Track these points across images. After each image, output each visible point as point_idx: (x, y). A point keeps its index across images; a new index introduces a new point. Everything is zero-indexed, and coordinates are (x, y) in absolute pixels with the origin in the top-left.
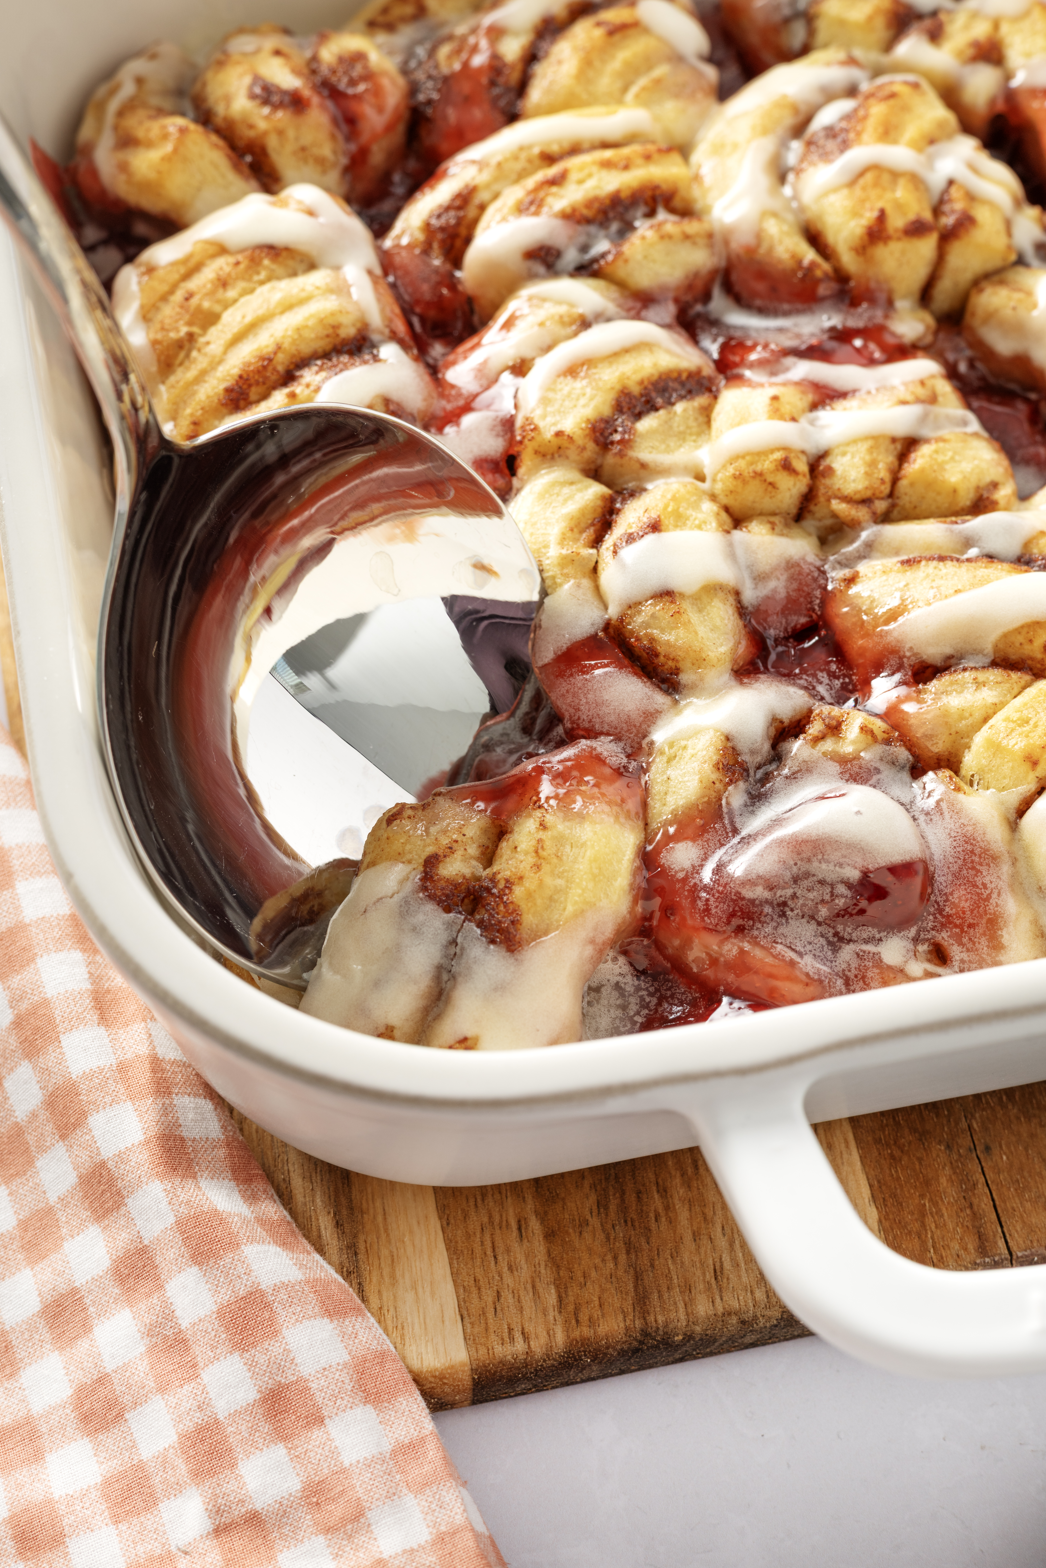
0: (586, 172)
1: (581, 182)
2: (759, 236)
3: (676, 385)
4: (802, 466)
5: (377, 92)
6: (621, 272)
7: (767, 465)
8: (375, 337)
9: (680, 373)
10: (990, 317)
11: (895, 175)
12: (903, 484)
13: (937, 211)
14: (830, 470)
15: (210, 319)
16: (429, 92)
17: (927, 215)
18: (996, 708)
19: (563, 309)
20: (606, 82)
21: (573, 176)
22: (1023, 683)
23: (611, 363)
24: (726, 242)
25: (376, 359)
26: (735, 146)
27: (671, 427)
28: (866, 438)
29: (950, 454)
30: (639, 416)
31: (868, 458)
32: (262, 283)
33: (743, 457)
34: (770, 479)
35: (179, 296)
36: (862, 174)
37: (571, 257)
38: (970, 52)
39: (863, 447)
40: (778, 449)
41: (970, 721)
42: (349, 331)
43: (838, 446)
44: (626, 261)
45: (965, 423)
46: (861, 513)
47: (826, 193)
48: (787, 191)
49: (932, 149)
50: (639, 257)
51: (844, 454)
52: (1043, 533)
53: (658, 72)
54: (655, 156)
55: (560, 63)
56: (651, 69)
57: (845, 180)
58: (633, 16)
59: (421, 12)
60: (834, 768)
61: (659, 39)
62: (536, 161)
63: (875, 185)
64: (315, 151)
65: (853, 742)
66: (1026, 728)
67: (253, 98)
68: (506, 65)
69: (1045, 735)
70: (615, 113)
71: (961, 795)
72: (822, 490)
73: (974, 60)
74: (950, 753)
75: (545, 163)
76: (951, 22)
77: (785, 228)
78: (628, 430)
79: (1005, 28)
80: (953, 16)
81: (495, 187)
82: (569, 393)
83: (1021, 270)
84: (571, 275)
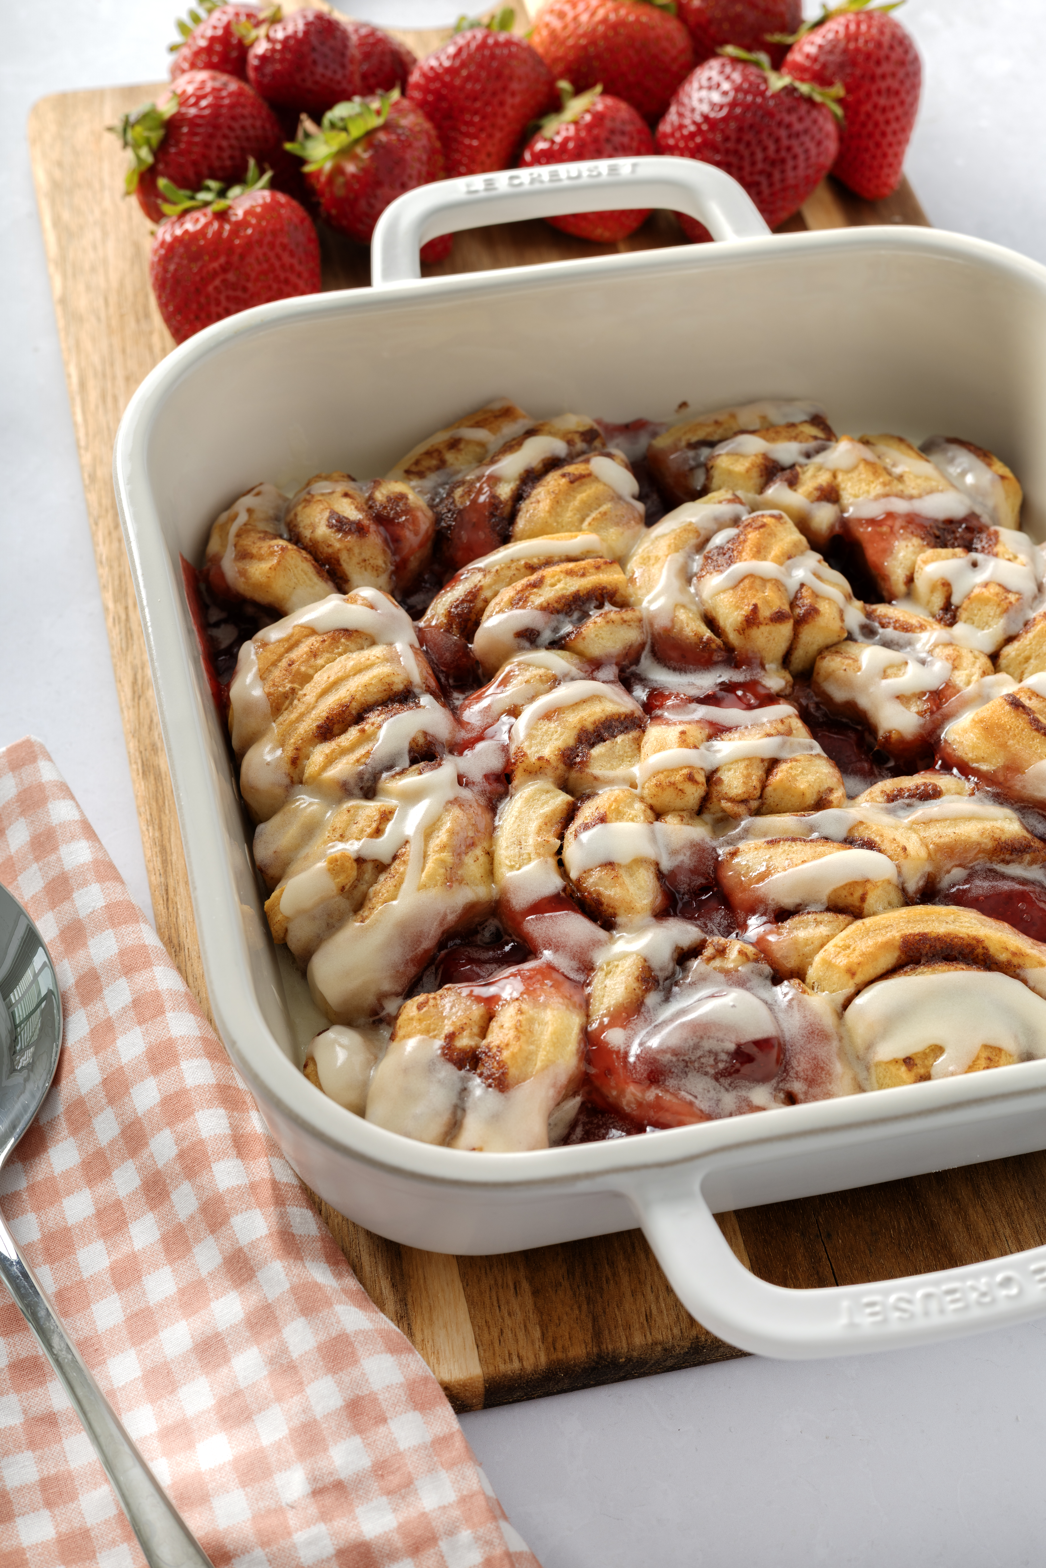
0: (556, 578)
1: (553, 585)
2: (673, 621)
3: (617, 724)
4: (701, 778)
5: (414, 521)
6: (580, 645)
7: (678, 777)
8: (417, 690)
9: (619, 715)
10: (829, 675)
11: (764, 581)
12: (769, 789)
13: (793, 605)
14: (720, 781)
15: (306, 679)
16: (448, 520)
17: (786, 608)
18: (829, 938)
19: (541, 671)
20: (569, 515)
21: (548, 581)
22: (847, 921)
23: (573, 710)
24: (651, 625)
25: (418, 706)
26: (657, 559)
27: (614, 752)
28: (744, 759)
29: (800, 769)
30: (592, 745)
31: (745, 772)
32: (341, 654)
33: (662, 773)
34: (680, 787)
35: (284, 663)
36: (742, 580)
37: (547, 636)
38: (817, 494)
39: (742, 765)
40: (685, 767)
41: (811, 947)
42: (399, 687)
43: (725, 765)
44: (584, 638)
45: (811, 748)
46: (741, 809)
47: (718, 593)
48: (692, 590)
49: (789, 562)
50: (593, 636)
51: (729, 770)
52: (861, 823)
53: (604, 508)
54: (603, 567)
55: (538, 502)
56: (600, 506)
57: (731, 584)
58: (587, 469)
59: (442, 464)
60: (721, 977)
61: (605, 484)
62: (523, 570)
63: (751, 588)
64: (372, 561)
65: (734, 961)
66: (848, 951)
67: (330, 526)
68: (501, 502)
69: (860, 956)
70: (576, 537)
71: (806, 996)
72: (715, 794)
73: (819, 499)
74: (799, 968)
75: (528, 572)
76: (804, 473)
77: (691, 615)
78: (586, 755)
79: (840, 477)
80: (805, 468)
81: (495, 588)
82: (547, 731)
83: (851, 644)
84: (546, 648)
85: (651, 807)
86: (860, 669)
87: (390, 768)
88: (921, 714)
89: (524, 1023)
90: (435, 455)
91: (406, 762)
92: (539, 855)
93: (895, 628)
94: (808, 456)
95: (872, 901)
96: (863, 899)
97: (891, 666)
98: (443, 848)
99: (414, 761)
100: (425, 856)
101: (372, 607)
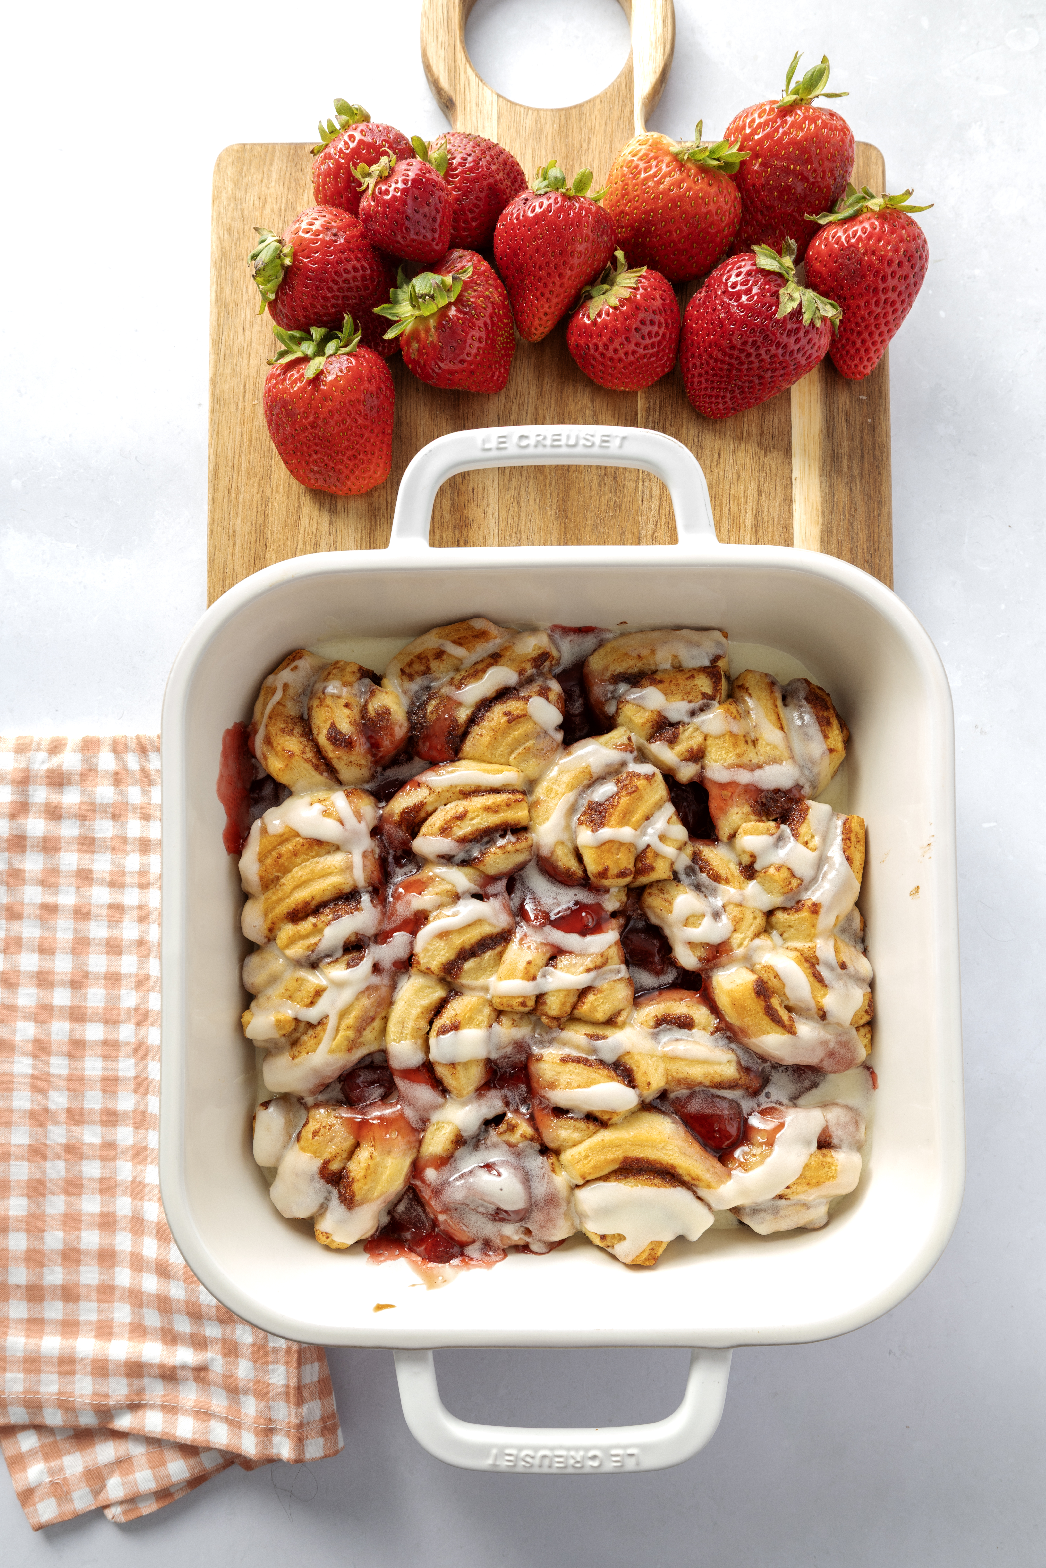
0: (476, 814)
1: (472, 819)
2: (553, 852)
3: (489, 942)
4: (531, 1002)
5: (391, 734)
6: (482, 865)
7: (515, 1002)
8: (361, 891)
9: (492, 935)
10: (651, 907)
11: (621, 844)
12: (576, 1011)
13: (637, 862)
14: (545, 1003)
15: (286, 871)
16: (419, 731)
17: (631, 866)
18: (579, 1142)
19: (451, 886)
20: (502, 749)
21: (470, 815)
22: (594, 1131)
23: (459, 933)
24: (538, 849)
25: (359, 906)
26: (557, 793)
27: (481, 965)
28: (565, 990)
29: (602, 1000)
30: (466, 960)
31: (563, 1000)
32: (311, 859)
34: (515, 1008)
35: (274, 854)
36: (605, 844)
37: (461, 856)
38: (687, 755)
39: (562, 995)
40: (521, 997)
41: (567, 1144)
42: (348, 889)
43: (551, 992)
45: (619, 971)
46: (554, 1023)
47: (590, 845)
49: (647, 823)
50: (491, 862)
51: (553, 996)
52: (629, 1053)
53: (530, 743)
54: (513, 804)
55: (481, 736)
56: (527, 741)
57: (595, 844)
58: (525, 709)
59: (428, 671)
60: (506, 1147)
61: (535, 723)
62: (457, 794)
63: (608, 852)
64: (357, 762)
65: (517, 1138)
66: (586, 1162)
67: (328, 739)
68: (458, 725)
69: (592, 1168)
70: (502, 772)
71: (554, 1175)
72: (539, 1011)
73: (687, 760)
74: (558, 1150)
75: (461, 796)
76: (684, 731)
77: (566, 850)
78: (460, 969)
79: (709, 742)
80: (687, 727)
81: (436, 805)
82: (438, 947)
83: (674, 883)
84: (458, 865)
85: (495, 1010)
86: (671, 912)
87: (329, 957)
88: (701, 959)
89: (372, 1166)
90: (424, 661)
91: (340, 952)
92: (413, 1037)
93: (708, 876)
94: (693, 714)
95: (615, 1119)
96: (610, 1119)
97: (693, 916)
98: (349, 1028)
99: (347, 953)
100: (337, 1030)
101: (342, 823)
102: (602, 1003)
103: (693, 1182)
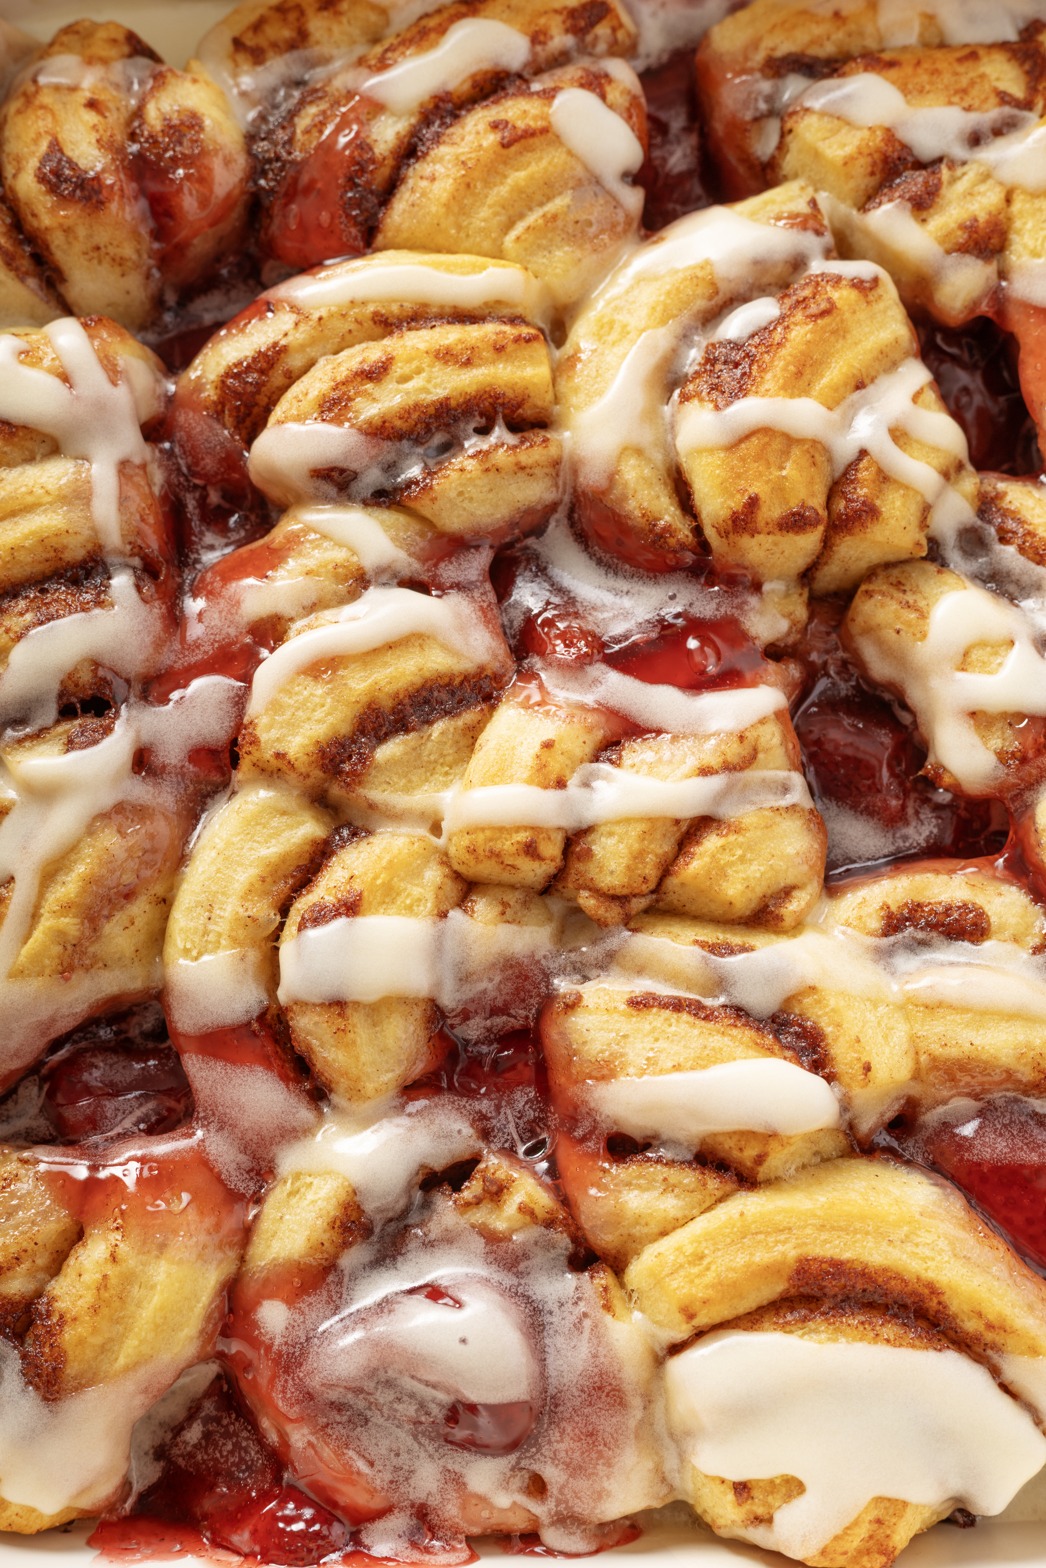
0: (414, 365)
1: (404, 379)
2: (612, 478)
3: (444, 694)
4: (552, 849)
5: (203, 180)
6: (430, 508)
7: (508, 845)
8: (111, 559)
9: (452, 677)
11: (790, 441)
12: (673, 882)
13: (833, 494)
14: (588, 854)
16: (273, 178)
17: (817, 502)
19: (340, 555)
21: (398, 369)
22: (719, 1194)
23: (365, 664)
24: (575, 474)
25: (102, 599)
26: (625, 332)
27: (420, 755)
28: (641, 820)
29: (739, 852)
30: (382, 739)
31: (636, 846)
33: (483, 829)
34: (509, 861)
36: (747, 437)
37: (373, 478)
38: (961, 237)
39: (635, 830)
40: (526, 828)
41: (645, 1229)
42: (76, 550)
43: (605, 824)
44: (434, 500)
46: (612, 913)
48: (667, 414)
49: (857, 395)
50: (453, 494)
51: (611, 834)
52: (813, 989)
53: (558, 204)
54: (510, 348)
55: (433, 179)
56: (549, 199)
57: (725, 439)
58: (545, 117)
59: (299, 38)
60: (479, 1244)
61: (570, 153)
62: (368, 324)
63: (759, 457)
64: (112, 250)
65: (509, 1219)
66: (695, 1270)
67: (42, 179)
68: (373, 160)
69: (713, 1286)
70: (484, 268)
71: (608, 1318)
72: (572, 877)
73: (963, 249)
74: (618, 1252)
75: (378, 330)
76: (953, 180)
77: (647, 472)
78: (364, 759)
79: (1017, 206)
80: (959, 171)
81: (312, 352)
82: (306, 700)
83: (932, 568)
84: (365, 503)
85: (457, 876)
86: (924, 636)
87: (19, 722)
88: (1002, 756)
89: (113, 1281)
90: (292, 16)
91: (51, 712)
92: (235, 941)
93: (1022, 550)
94: (975, 140)
95: (776, 1162)
96: (760, 1159)
97: (982, 644)
98: (66, 908)
99: (67, 712)
100: (35, 916)
101: (65, 378)
102: (742, 859)
103: (989, 1336)
